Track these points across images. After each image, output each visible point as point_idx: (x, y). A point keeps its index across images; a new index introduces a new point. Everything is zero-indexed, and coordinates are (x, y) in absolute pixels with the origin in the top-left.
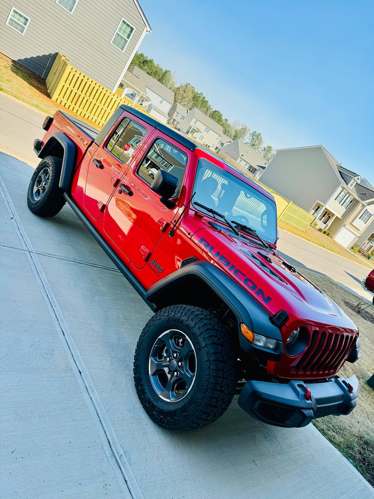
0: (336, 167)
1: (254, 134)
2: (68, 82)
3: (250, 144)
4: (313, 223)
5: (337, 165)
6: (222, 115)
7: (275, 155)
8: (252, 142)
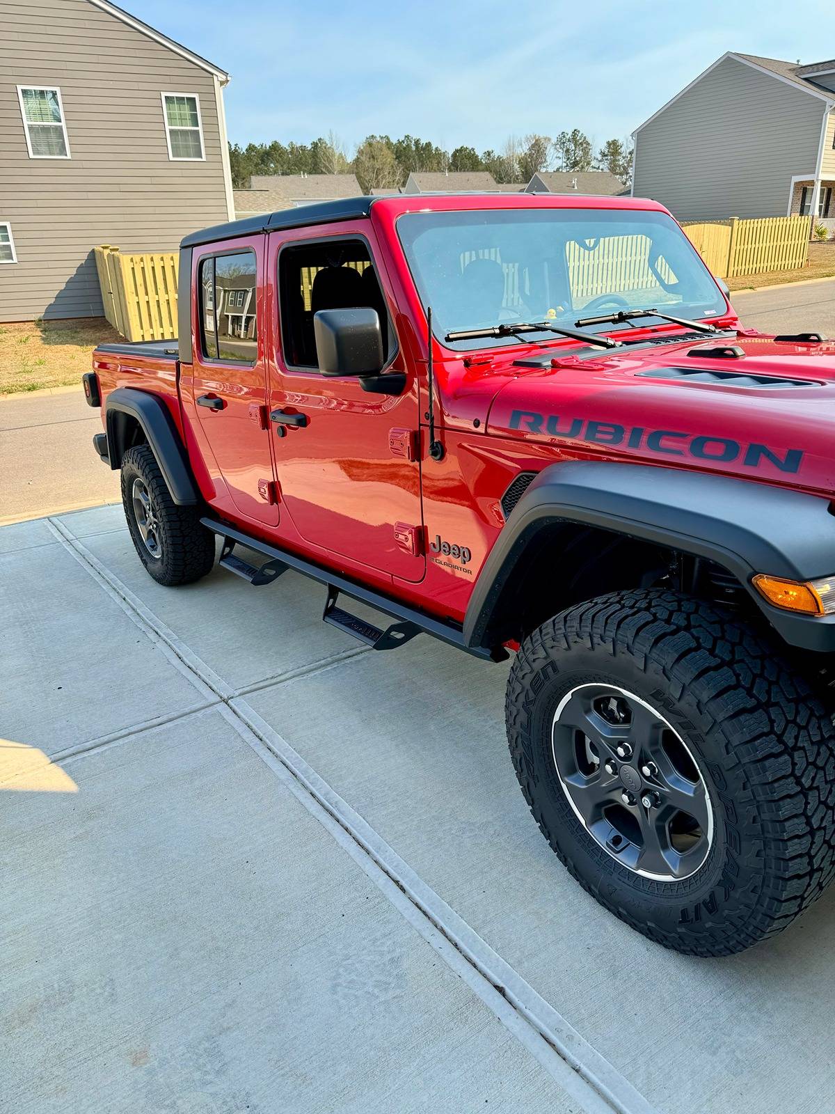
0: (792, 75)
1: (561, 142)
2: (141, 290)
3: (567, 166)
4: (814, 233)
5: (790, 70)
6: (473, 149)
7: (635, 152)
8: (568, 159)
